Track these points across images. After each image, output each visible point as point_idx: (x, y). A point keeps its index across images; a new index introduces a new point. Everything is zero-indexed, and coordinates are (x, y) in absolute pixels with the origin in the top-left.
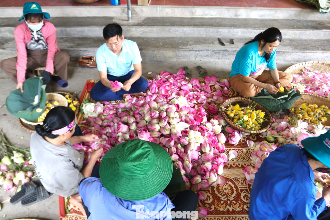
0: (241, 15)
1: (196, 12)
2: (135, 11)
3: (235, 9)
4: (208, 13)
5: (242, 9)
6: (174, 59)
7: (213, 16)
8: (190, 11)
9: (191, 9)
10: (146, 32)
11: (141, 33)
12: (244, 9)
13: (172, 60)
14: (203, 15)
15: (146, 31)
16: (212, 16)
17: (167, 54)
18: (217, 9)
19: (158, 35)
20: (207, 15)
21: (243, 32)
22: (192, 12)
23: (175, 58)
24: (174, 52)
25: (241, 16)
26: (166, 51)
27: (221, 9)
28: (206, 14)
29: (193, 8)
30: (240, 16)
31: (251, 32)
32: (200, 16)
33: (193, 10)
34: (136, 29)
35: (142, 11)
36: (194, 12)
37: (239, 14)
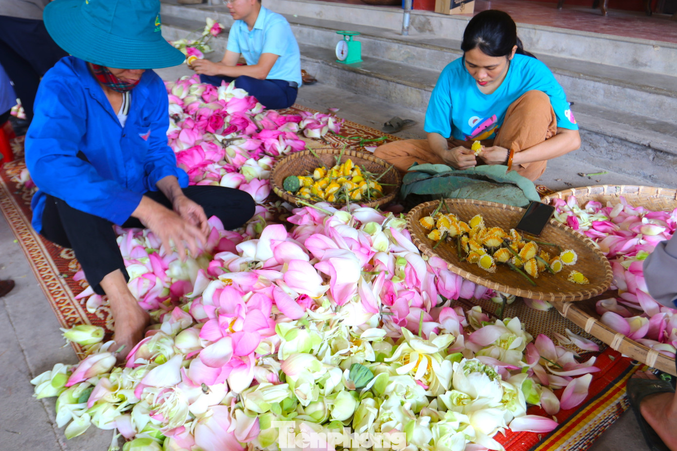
0: (649, 64)
1: (538, 41)
2: (429, 23)
3: (635, 43)
4: (564, 48)
5: (654, 46)
6: (417, 110)
7: (576, 56)
8: (528, 36)
9: (529, 32)
10: (413, 57)
11: (406, 56)
12: (659, 48)
13: (413, 111)
14: (552, 50)
15: (414, 55)
16: (573, 55)
17: (408, 94)
18: (587, 39)
19: (431, 67)
20: (562, 51)
21: (611, 94)
22: (531, 39)
23: (420, 109)
24: (420, 92)
25: (650, 66)
26: (406, 87)
27: (598, 41)
28: (560, 49)
29: (534, 31)
30: (646, 65)
31: (633, 98)
32: (545, 51)
33: (532, 35)
34: (399, 47)
35: (441, 24)
36: (535, 40)
37: (644, 62)
